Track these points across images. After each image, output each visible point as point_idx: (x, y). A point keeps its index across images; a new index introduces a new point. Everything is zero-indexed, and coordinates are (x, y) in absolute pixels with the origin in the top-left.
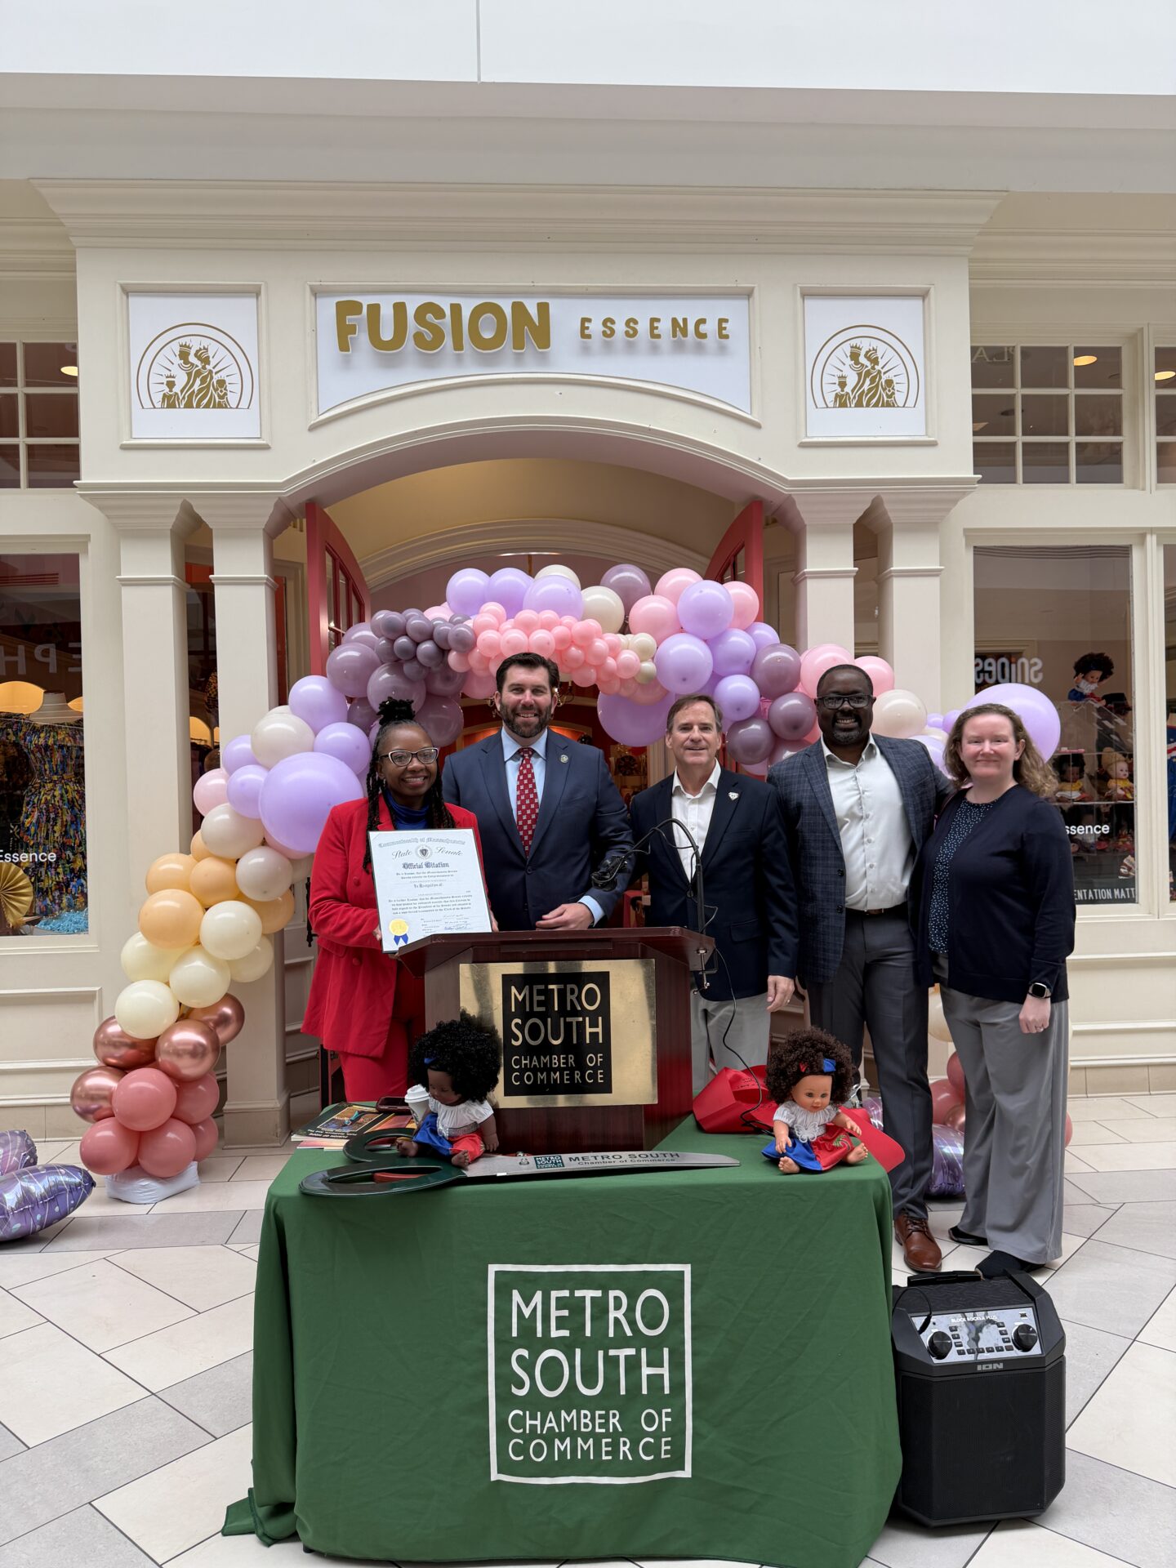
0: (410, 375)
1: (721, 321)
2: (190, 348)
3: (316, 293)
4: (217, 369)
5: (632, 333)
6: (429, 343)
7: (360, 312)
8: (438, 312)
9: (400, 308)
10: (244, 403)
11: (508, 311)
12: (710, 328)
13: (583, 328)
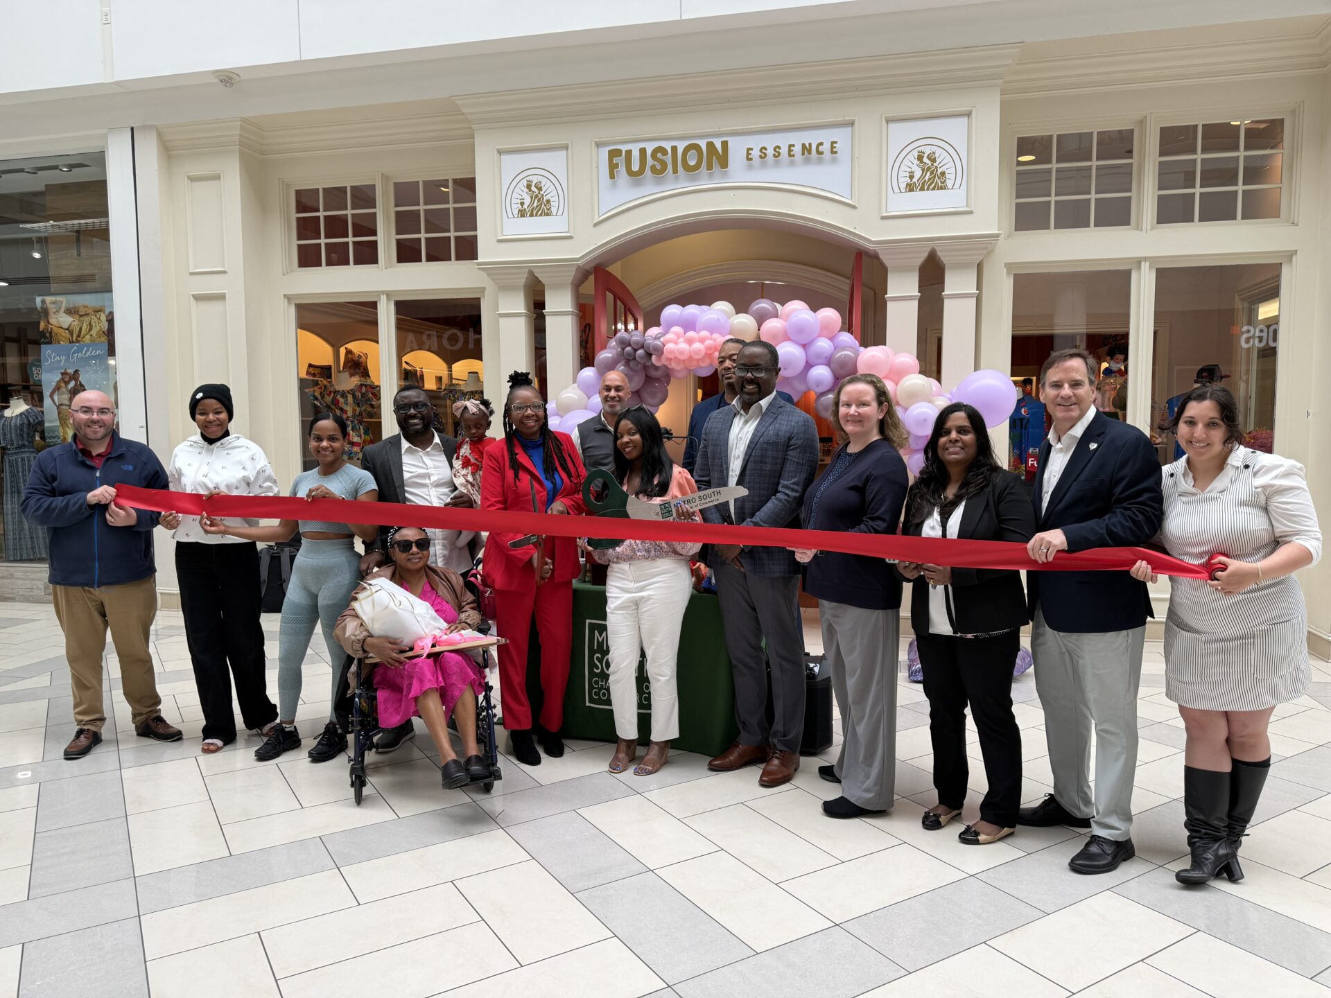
0: (649, 190)
1: (833, 143)
2: (532, 182)
3: (598, 145)
4: (546, 193)
5: (777, 155)
6: (659, 171)
7: (621, 155)
8: (664, 151)
9: (643, 151)
10: (560, 212)
11: (704, 147)
12: (826, 148)
13: (748, 154)
